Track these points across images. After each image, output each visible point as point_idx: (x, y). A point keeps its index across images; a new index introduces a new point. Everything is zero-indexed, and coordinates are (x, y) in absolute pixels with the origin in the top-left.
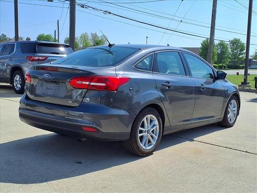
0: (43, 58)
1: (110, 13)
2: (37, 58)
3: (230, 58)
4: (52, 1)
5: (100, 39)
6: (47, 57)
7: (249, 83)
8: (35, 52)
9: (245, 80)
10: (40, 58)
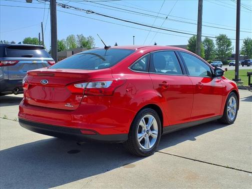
0: (13, 62)
1: (93, 12)
2: (7, 62)
3: (217, 54)
4: (31, 2)
5: (87, 40)
6: (18, 61)
7: (240, 80)
8: (4, 56)
9: (237, 76)
10: (10, 62)
